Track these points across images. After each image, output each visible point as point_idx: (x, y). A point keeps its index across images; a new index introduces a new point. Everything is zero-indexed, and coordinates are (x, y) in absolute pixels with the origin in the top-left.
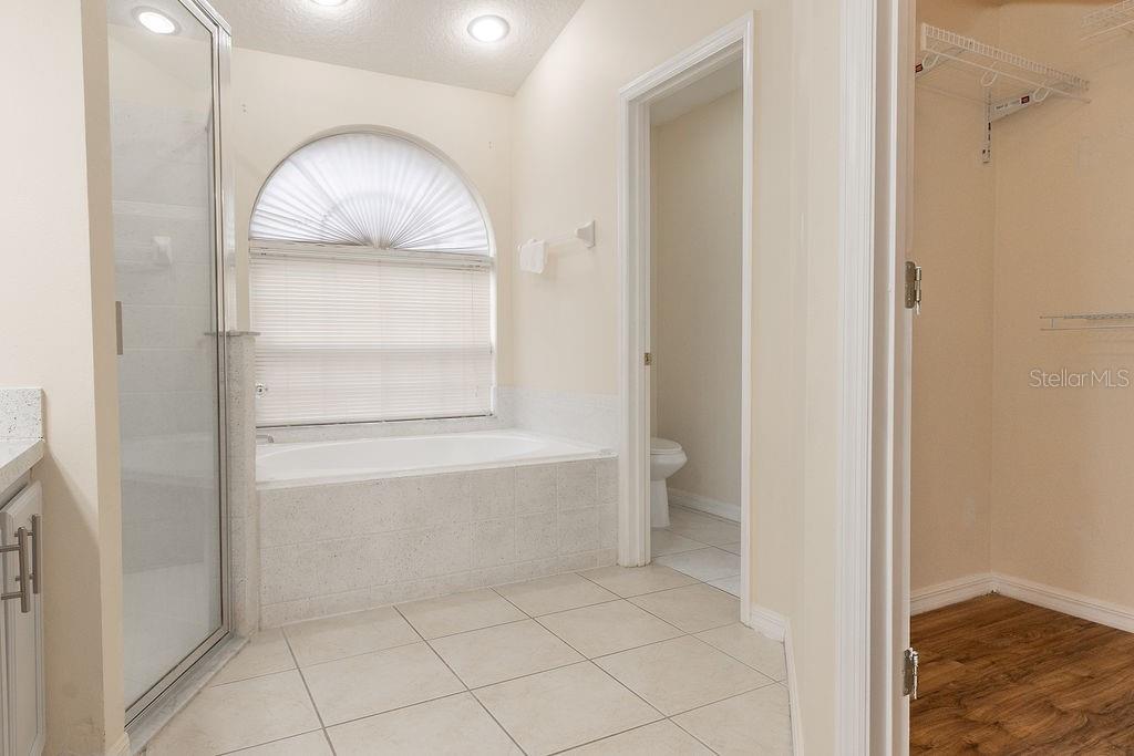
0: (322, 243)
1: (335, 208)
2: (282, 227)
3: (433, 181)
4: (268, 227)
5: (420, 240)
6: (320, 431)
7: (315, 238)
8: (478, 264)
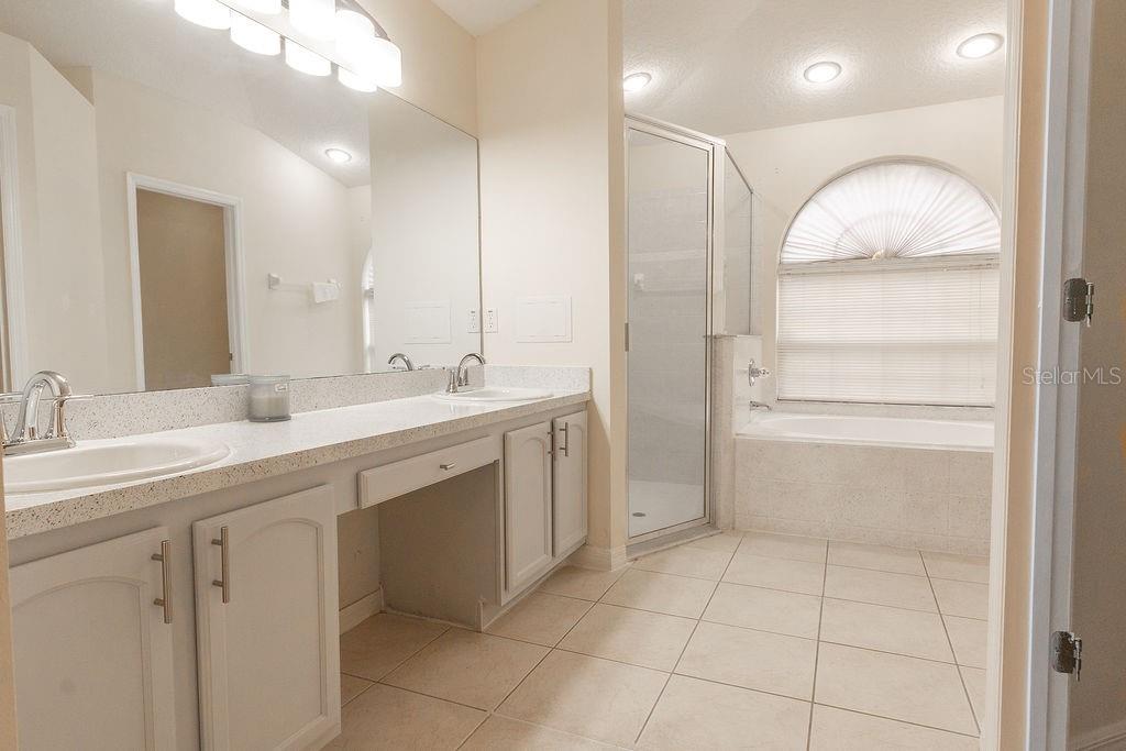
0: (834, 261)
1: (847, 230)
2: (804, 251)
3: (942, 189)
4: (794, 254)
5: (927, 247)
6: (825, 407)
7: (829, 257)
8: (989, 262)
